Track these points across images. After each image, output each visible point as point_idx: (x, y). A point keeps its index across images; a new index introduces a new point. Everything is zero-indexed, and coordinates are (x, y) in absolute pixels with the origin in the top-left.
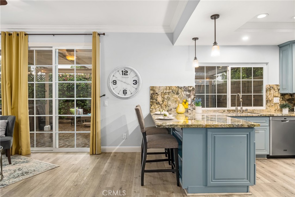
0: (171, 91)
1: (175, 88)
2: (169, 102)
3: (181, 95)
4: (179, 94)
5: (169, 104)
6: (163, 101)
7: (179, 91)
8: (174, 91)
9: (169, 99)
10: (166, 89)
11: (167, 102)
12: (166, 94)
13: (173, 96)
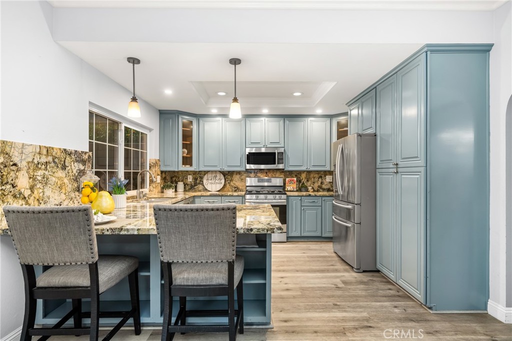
0: (50, 159)
1: (59, 154)
2: (45, 190)
3: (70, 171)
4: (67, 169)
5: (45, 195)
6: (32, 188)
7: (66, 161)
8: (56, 160)
9: (45, 181)
10: (40, 153)
11: (41, 191)
12: (40, 166)
13: (56, 174)
